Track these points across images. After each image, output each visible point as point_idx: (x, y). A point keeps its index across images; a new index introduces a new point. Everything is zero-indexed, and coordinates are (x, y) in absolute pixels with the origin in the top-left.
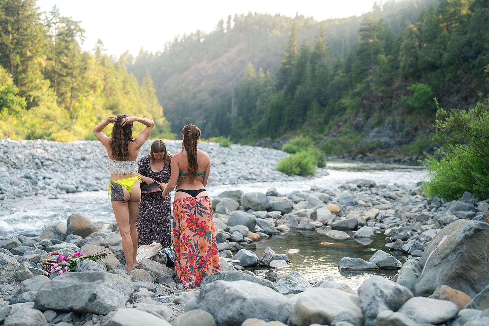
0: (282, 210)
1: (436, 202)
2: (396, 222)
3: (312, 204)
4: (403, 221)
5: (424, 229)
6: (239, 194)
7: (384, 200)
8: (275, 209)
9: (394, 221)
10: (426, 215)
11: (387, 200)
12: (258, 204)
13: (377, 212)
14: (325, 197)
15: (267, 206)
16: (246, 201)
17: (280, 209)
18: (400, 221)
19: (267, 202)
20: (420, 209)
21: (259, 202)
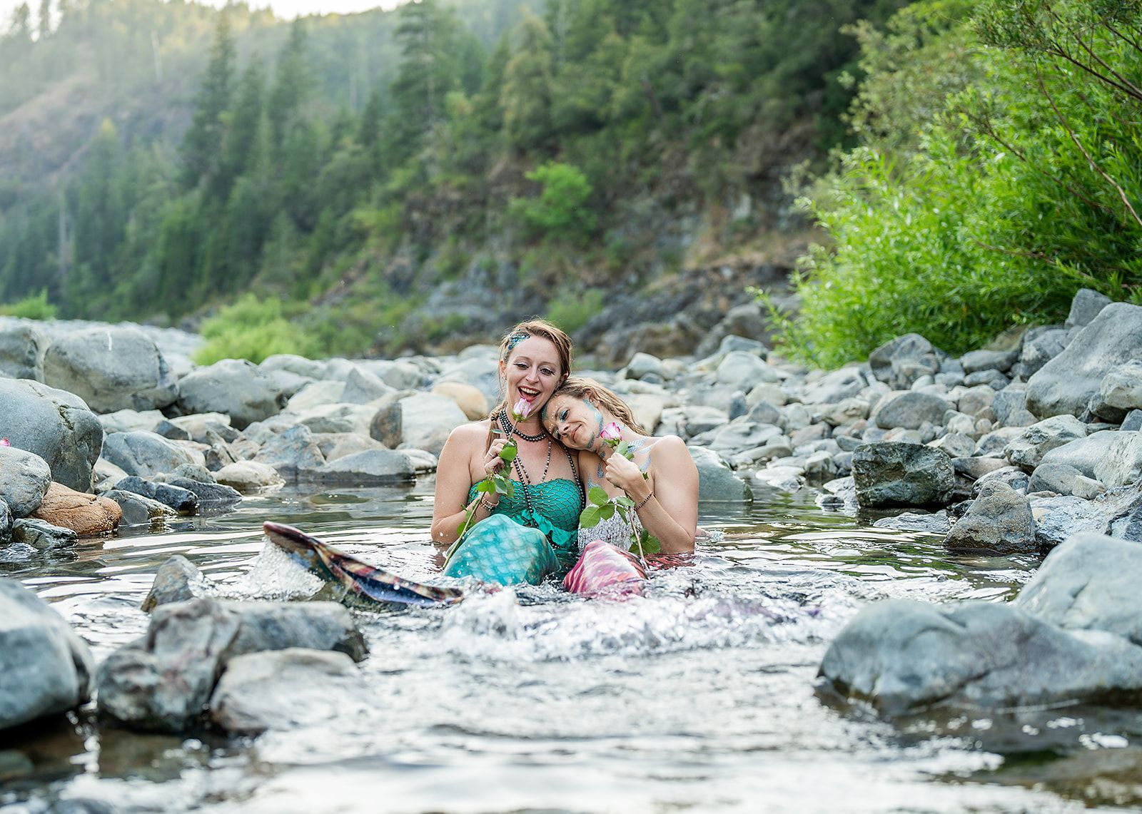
0: (237, 409)
1: (913, 354)
2: (764, 444)
3: (363, 390)
4: (797, 437)
5: (1053, 434)
6: (29, 346)
7: (632, 382)
8: (198, 406)
9: (756, 439)
10: (929, 399)
11: (651, 381)
12: (118, 383)
13: (655, 414)
14: (403, 375)
15: (160, 391)
16: (59, 370)
17: (224, 408)
18: (785, 438)
19: (163, 373)
20: (846, 388)
21: (124, 372)
